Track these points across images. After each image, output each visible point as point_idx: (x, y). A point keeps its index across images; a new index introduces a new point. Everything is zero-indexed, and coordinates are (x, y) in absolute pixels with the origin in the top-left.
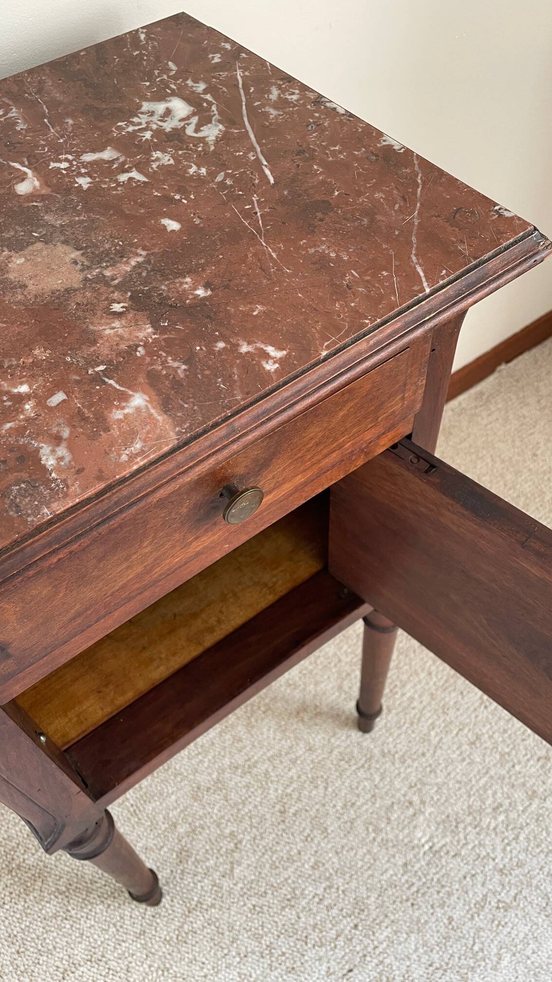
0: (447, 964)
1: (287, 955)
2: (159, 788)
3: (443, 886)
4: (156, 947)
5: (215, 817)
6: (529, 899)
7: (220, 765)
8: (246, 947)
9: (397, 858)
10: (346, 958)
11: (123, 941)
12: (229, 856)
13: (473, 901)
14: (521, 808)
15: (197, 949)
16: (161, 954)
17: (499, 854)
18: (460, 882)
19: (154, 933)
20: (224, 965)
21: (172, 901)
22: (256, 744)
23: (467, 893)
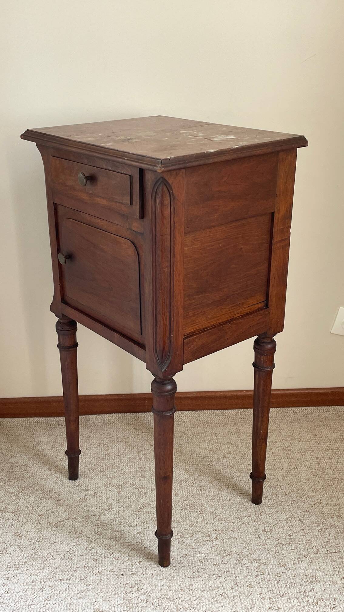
0: (173, 599)
1: (98, 554)
2: (92, 476)
3: (198, 572)
4: (43, 522)
5: (108, 496)
6: (242, 601)
7: (127, 481)
8: (81, 542)
9: (184, 550)
10: (125, 570)
11: (32, 514)
12: (103, 510)
13: (210, 585)
14: (271, 567)
15: (60, 532)
16: (43, 525)
17: (241, 577)
18: (209, 575)
19: (47, 517)
20: (67, 543)
21: (64, 512)
22: (150, 482)
23: (209, 581)
